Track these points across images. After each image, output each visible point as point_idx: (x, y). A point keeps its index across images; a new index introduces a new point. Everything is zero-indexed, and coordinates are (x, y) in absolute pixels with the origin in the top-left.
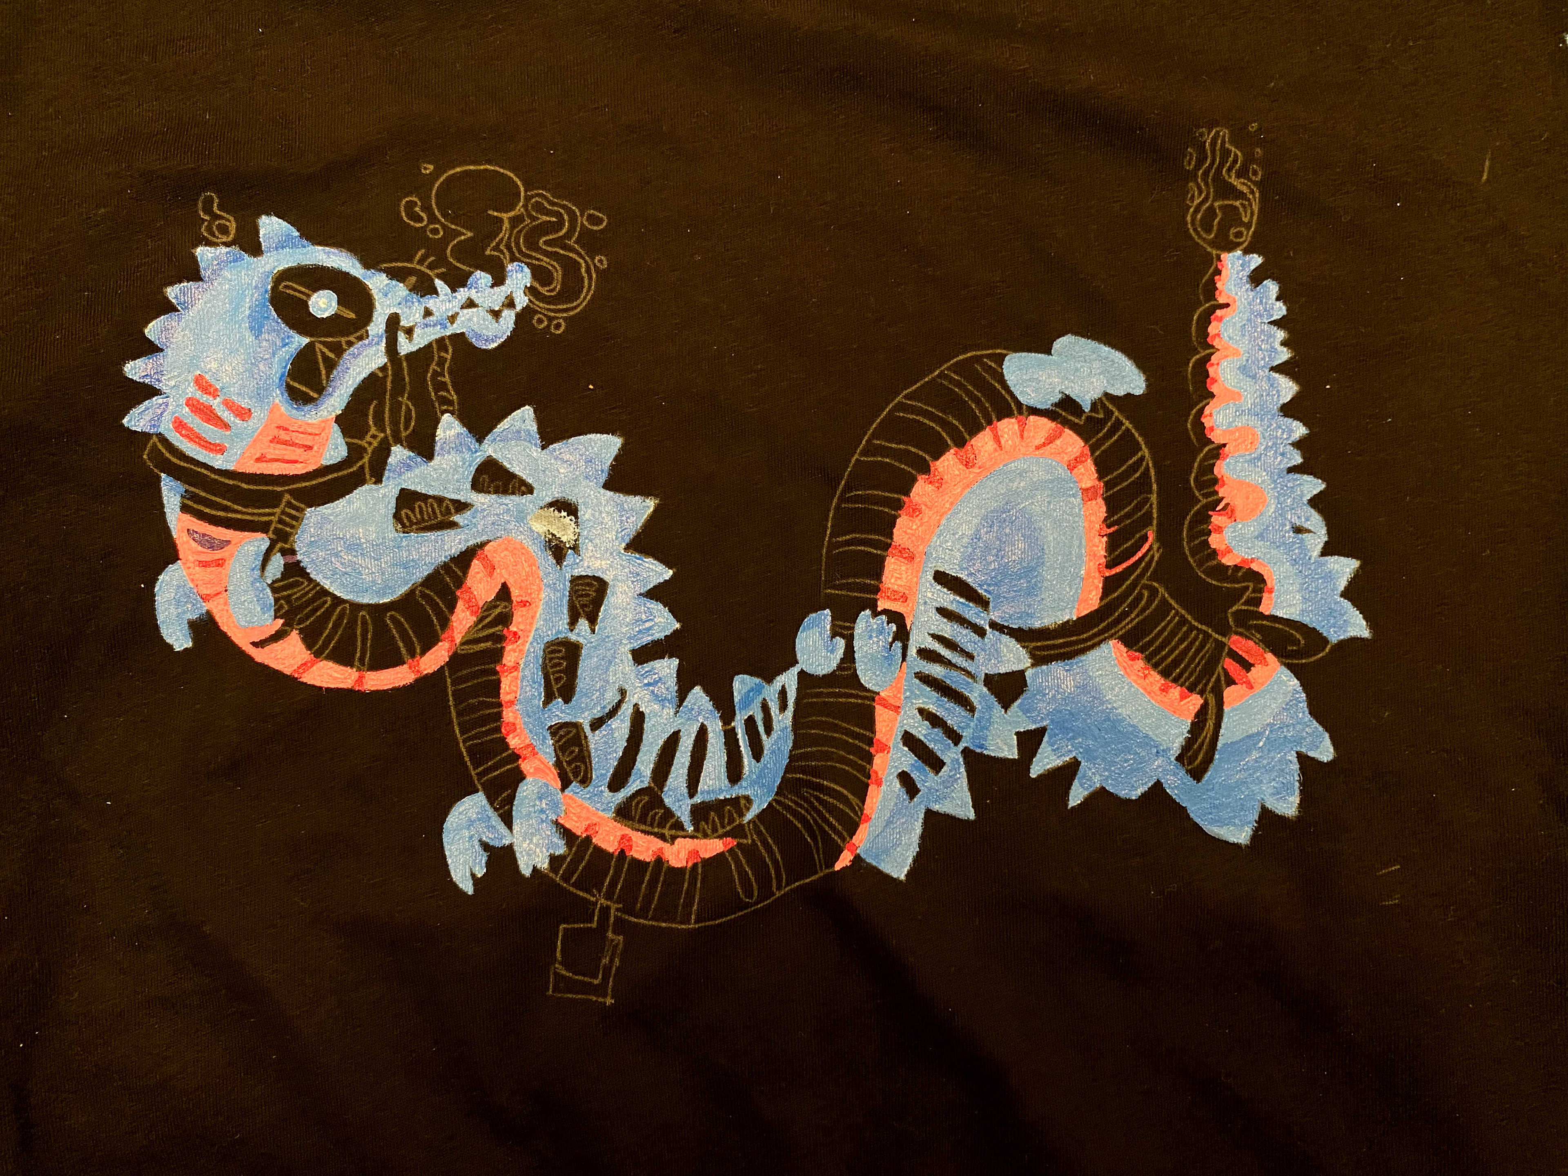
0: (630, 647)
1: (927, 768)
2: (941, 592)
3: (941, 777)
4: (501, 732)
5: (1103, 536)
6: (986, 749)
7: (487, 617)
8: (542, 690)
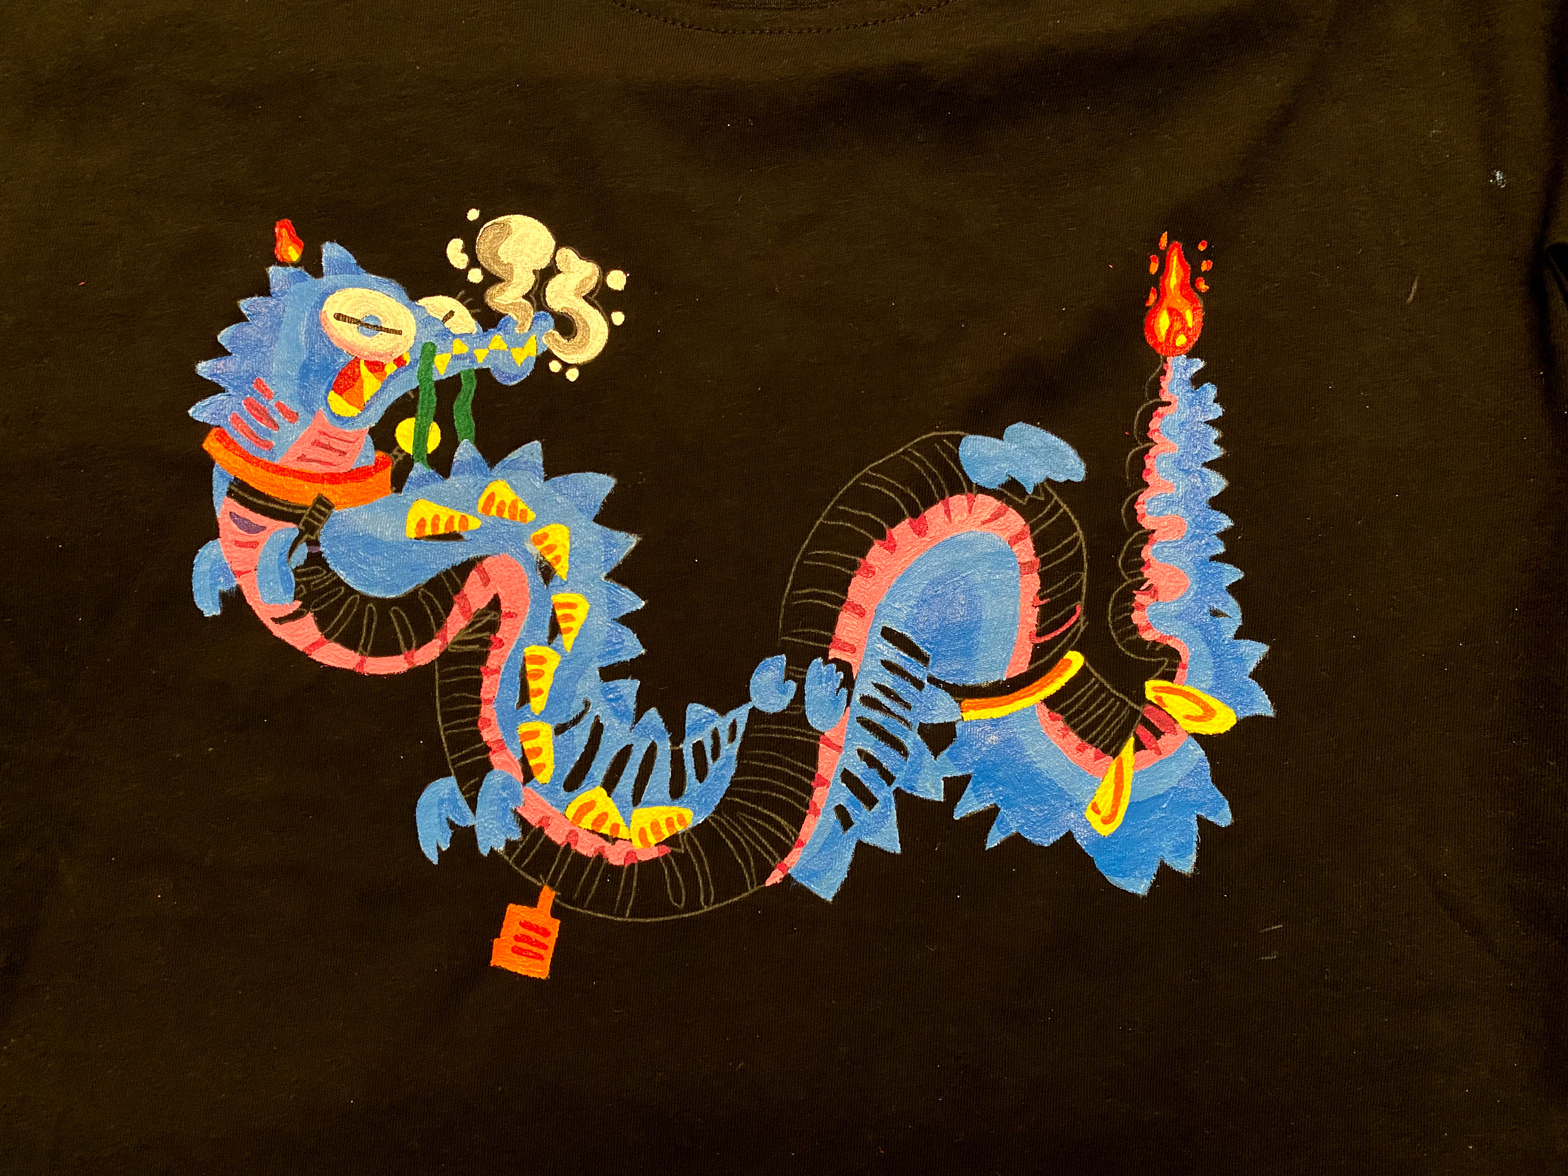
0: (599, 664)
1: (862, 804)
2: (887, 646)
3: (873, 813)
4: (477, 725)
5: (1036, 607)
6: (916, 791)
7: (477, 622)
8: (518, 693)
